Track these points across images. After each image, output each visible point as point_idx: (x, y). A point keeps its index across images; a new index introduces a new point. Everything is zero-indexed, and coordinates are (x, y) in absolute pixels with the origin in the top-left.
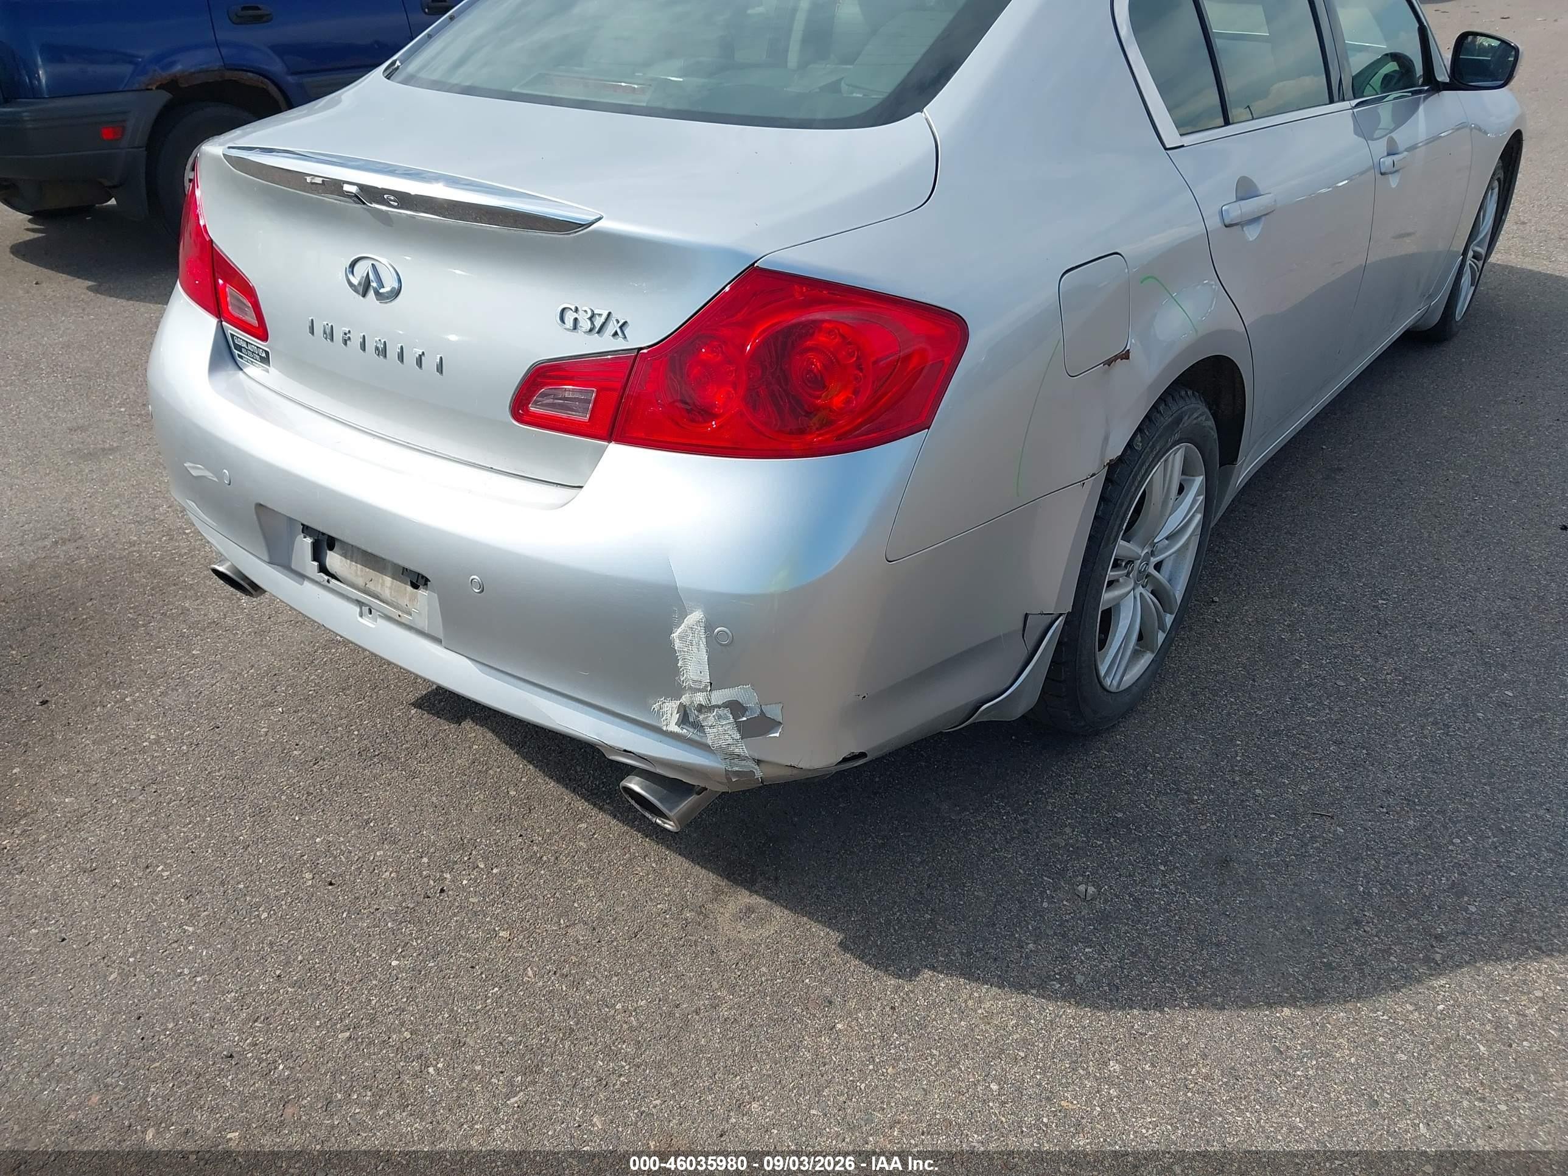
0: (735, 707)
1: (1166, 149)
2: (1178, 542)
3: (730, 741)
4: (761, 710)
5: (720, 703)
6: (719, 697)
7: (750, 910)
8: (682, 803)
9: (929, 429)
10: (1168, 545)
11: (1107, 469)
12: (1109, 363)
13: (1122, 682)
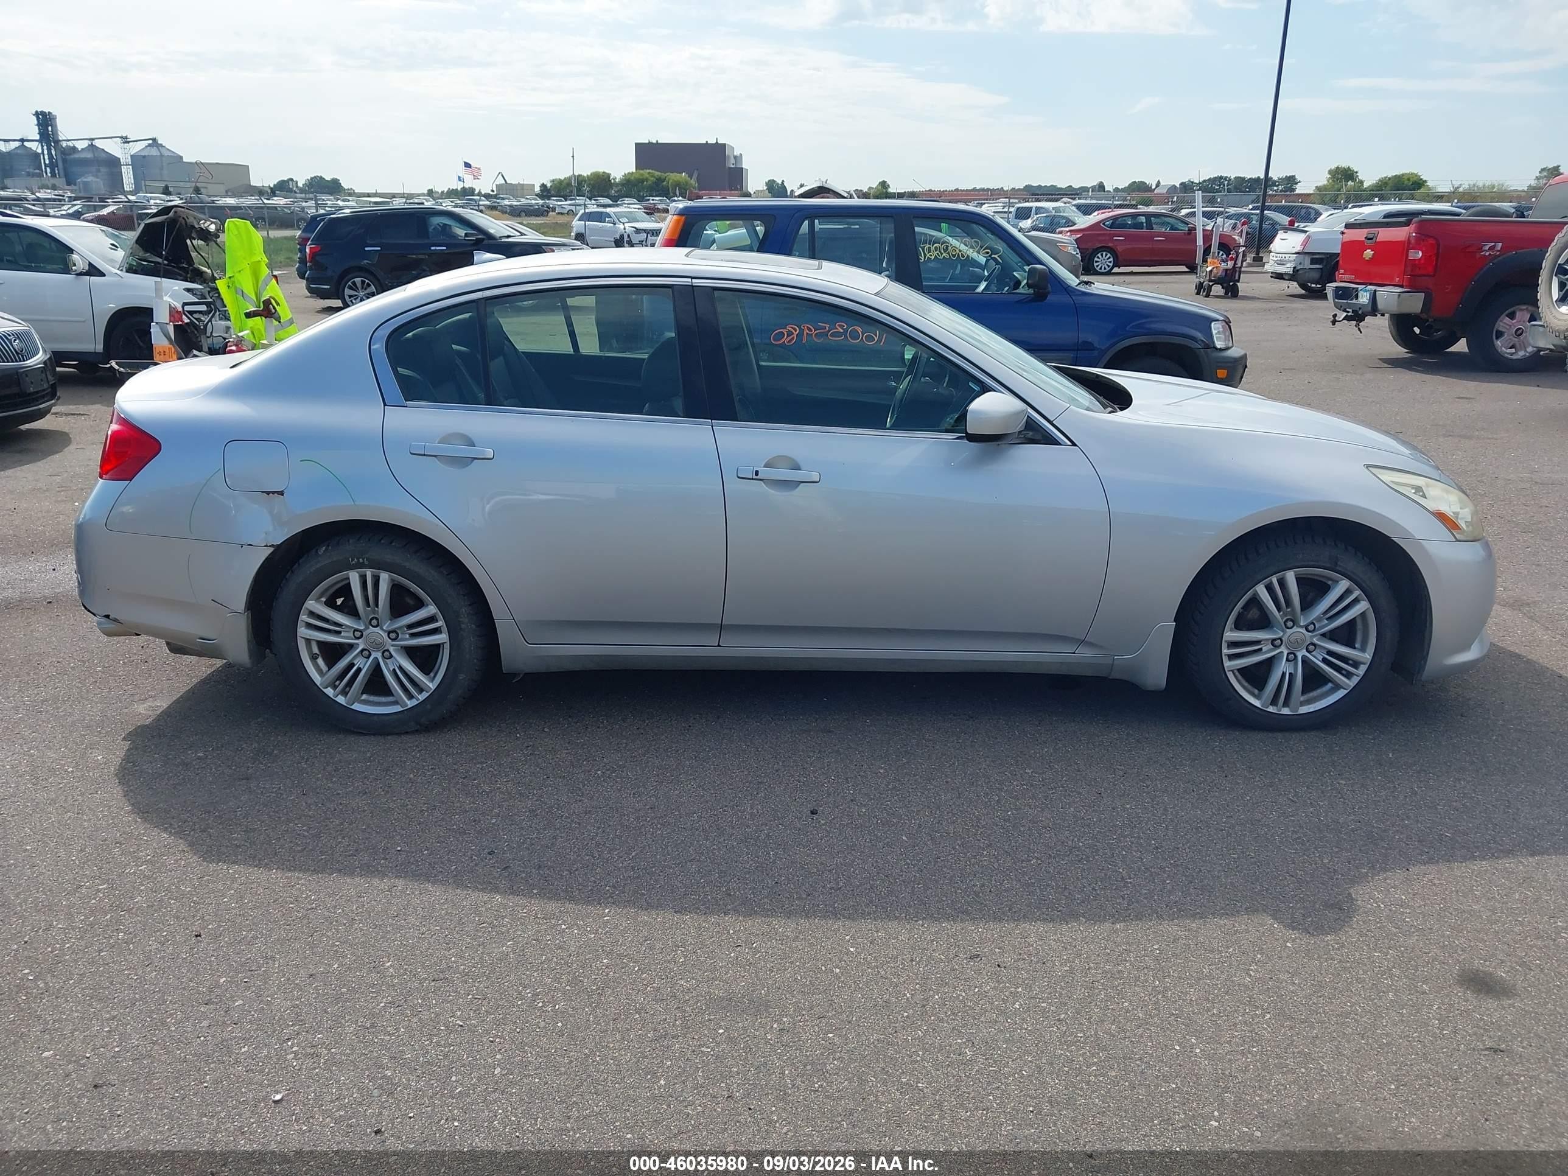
1: (385, 405)
11: (272, 549)
12: (268, 493)
13: (356, 704)
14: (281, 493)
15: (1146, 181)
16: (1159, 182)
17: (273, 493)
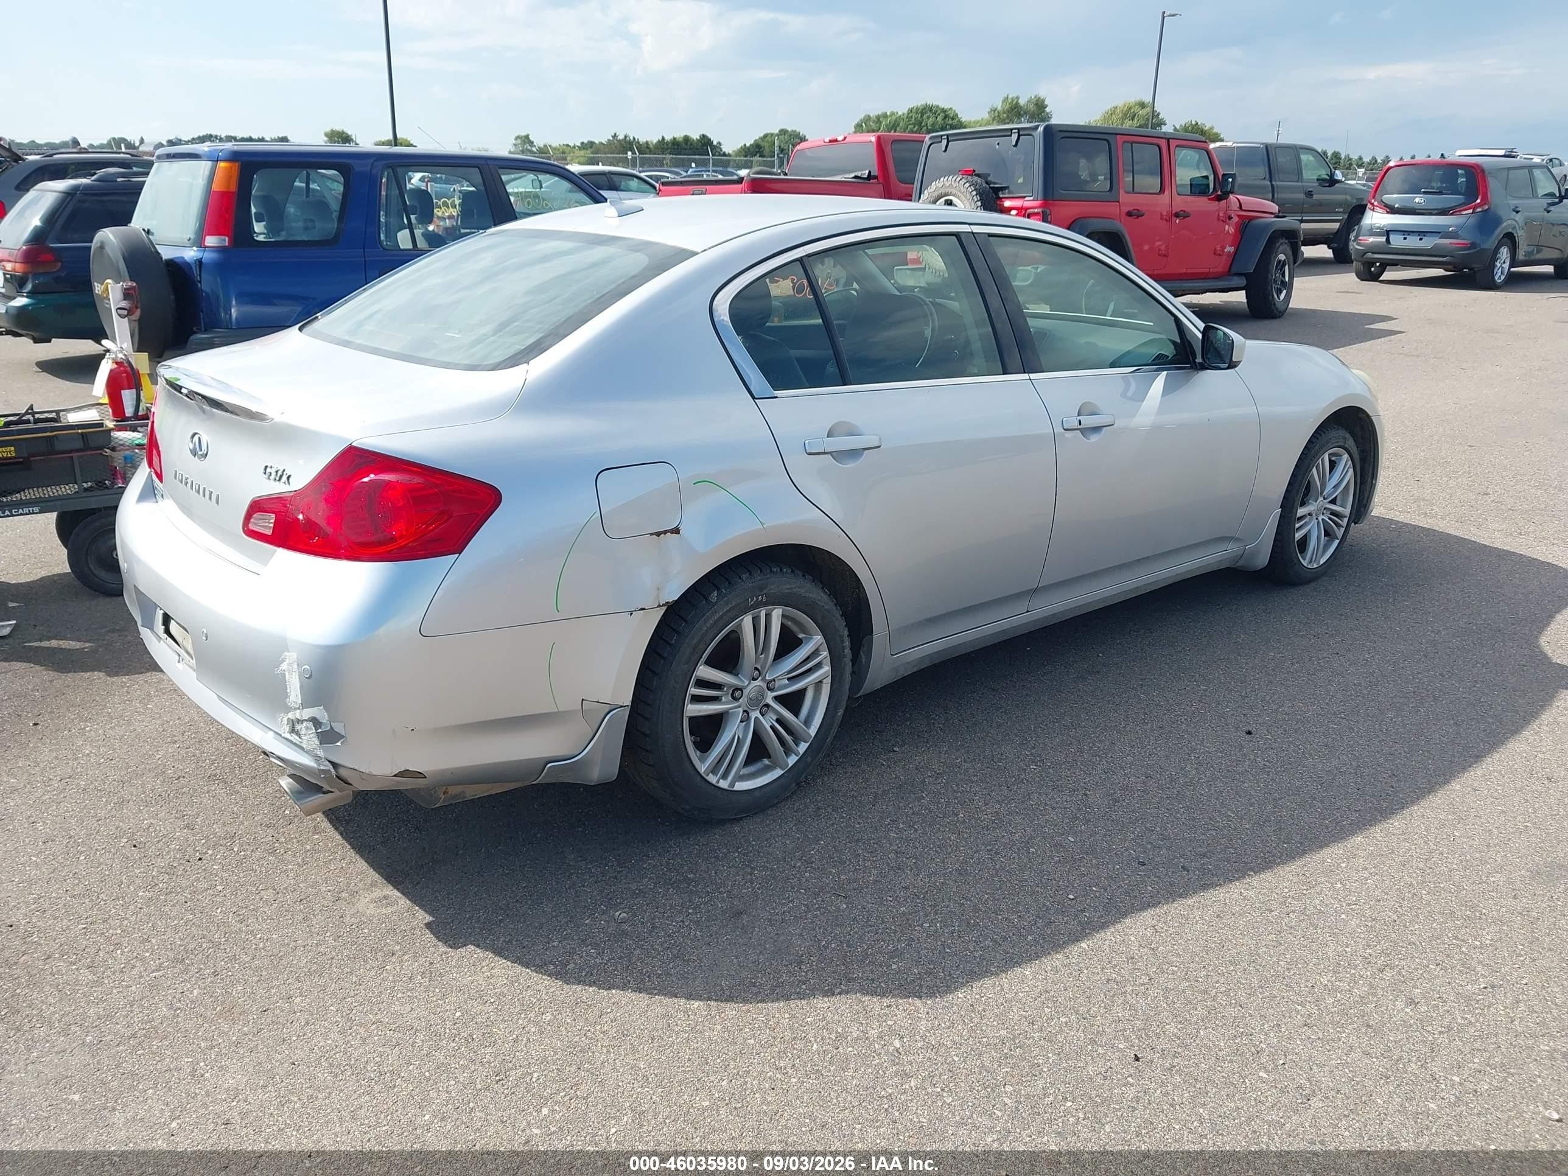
0: (315, 722)
1: (754, 398)
2: (797, 683)
3: (314, 746)
4: (331, 726)
5: (307, 718)
6: (308, 713)
7: (386, 897)
8: (310, 797)
9: (460, 554)
10: (787, 684)
11: (665, 608)
12: (658, 534)
13: (737, 783)
14: (676, 531)
15: (126, 138)
16: (142, 138)
17: (665, 532)
